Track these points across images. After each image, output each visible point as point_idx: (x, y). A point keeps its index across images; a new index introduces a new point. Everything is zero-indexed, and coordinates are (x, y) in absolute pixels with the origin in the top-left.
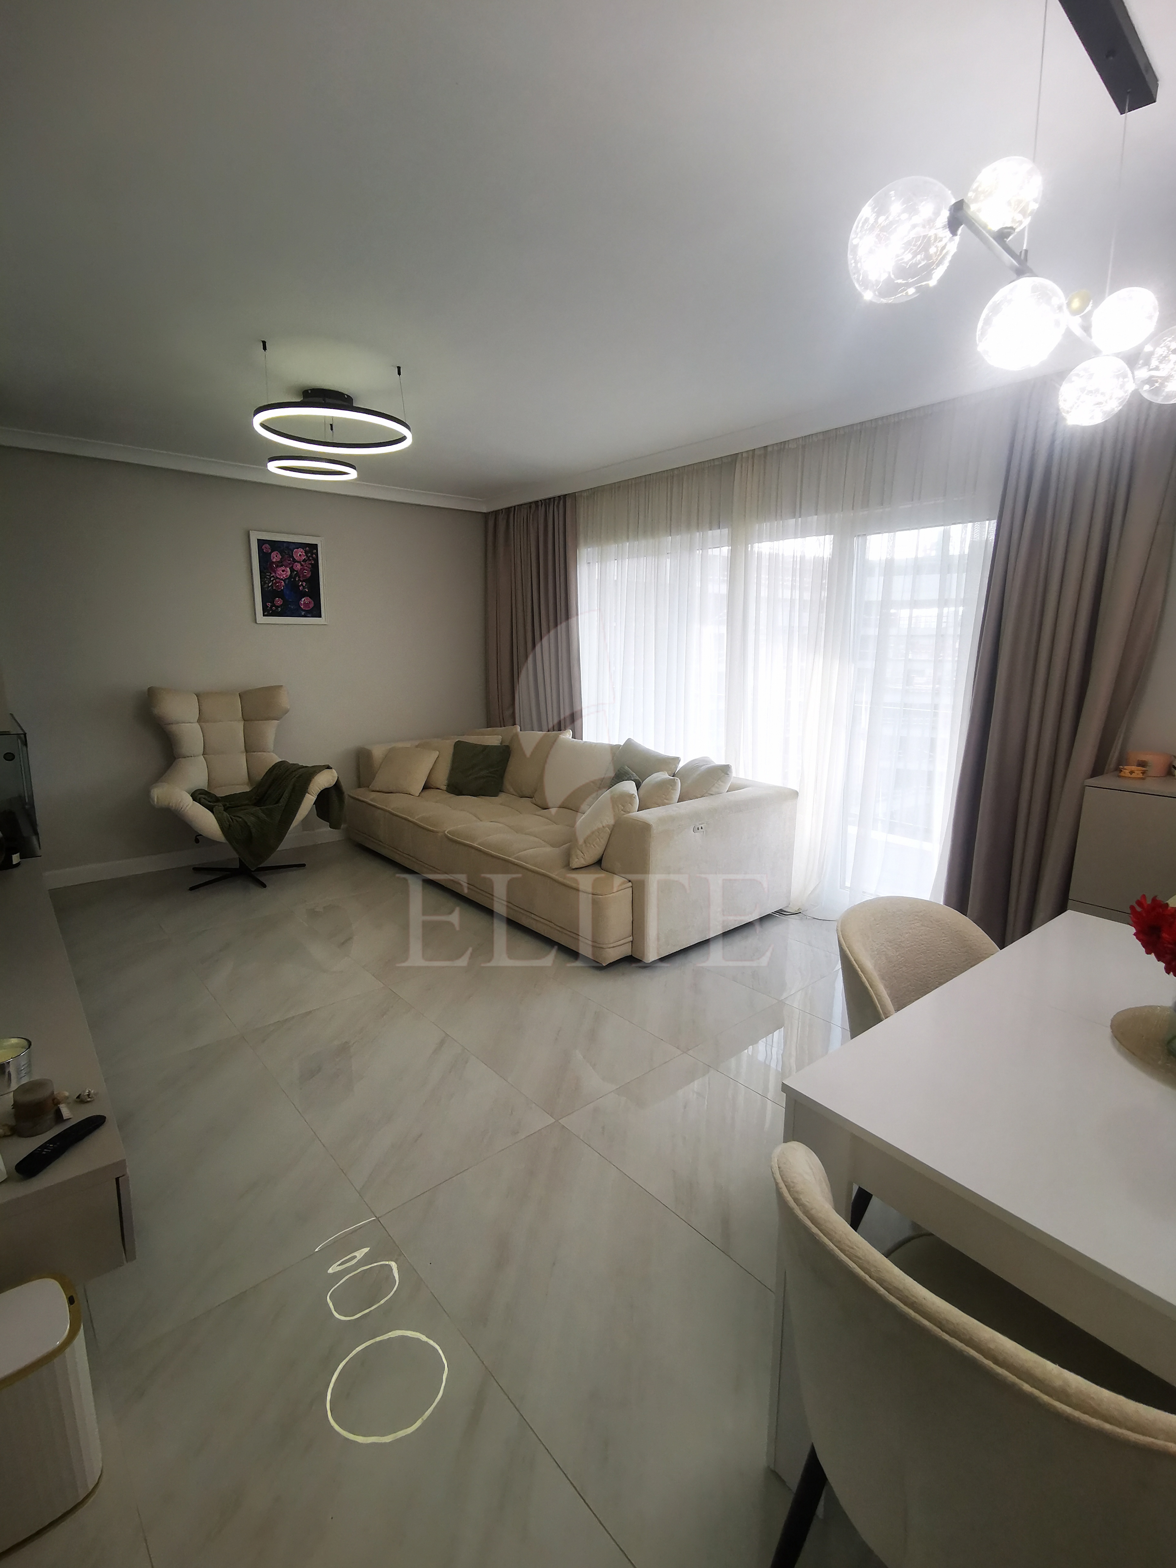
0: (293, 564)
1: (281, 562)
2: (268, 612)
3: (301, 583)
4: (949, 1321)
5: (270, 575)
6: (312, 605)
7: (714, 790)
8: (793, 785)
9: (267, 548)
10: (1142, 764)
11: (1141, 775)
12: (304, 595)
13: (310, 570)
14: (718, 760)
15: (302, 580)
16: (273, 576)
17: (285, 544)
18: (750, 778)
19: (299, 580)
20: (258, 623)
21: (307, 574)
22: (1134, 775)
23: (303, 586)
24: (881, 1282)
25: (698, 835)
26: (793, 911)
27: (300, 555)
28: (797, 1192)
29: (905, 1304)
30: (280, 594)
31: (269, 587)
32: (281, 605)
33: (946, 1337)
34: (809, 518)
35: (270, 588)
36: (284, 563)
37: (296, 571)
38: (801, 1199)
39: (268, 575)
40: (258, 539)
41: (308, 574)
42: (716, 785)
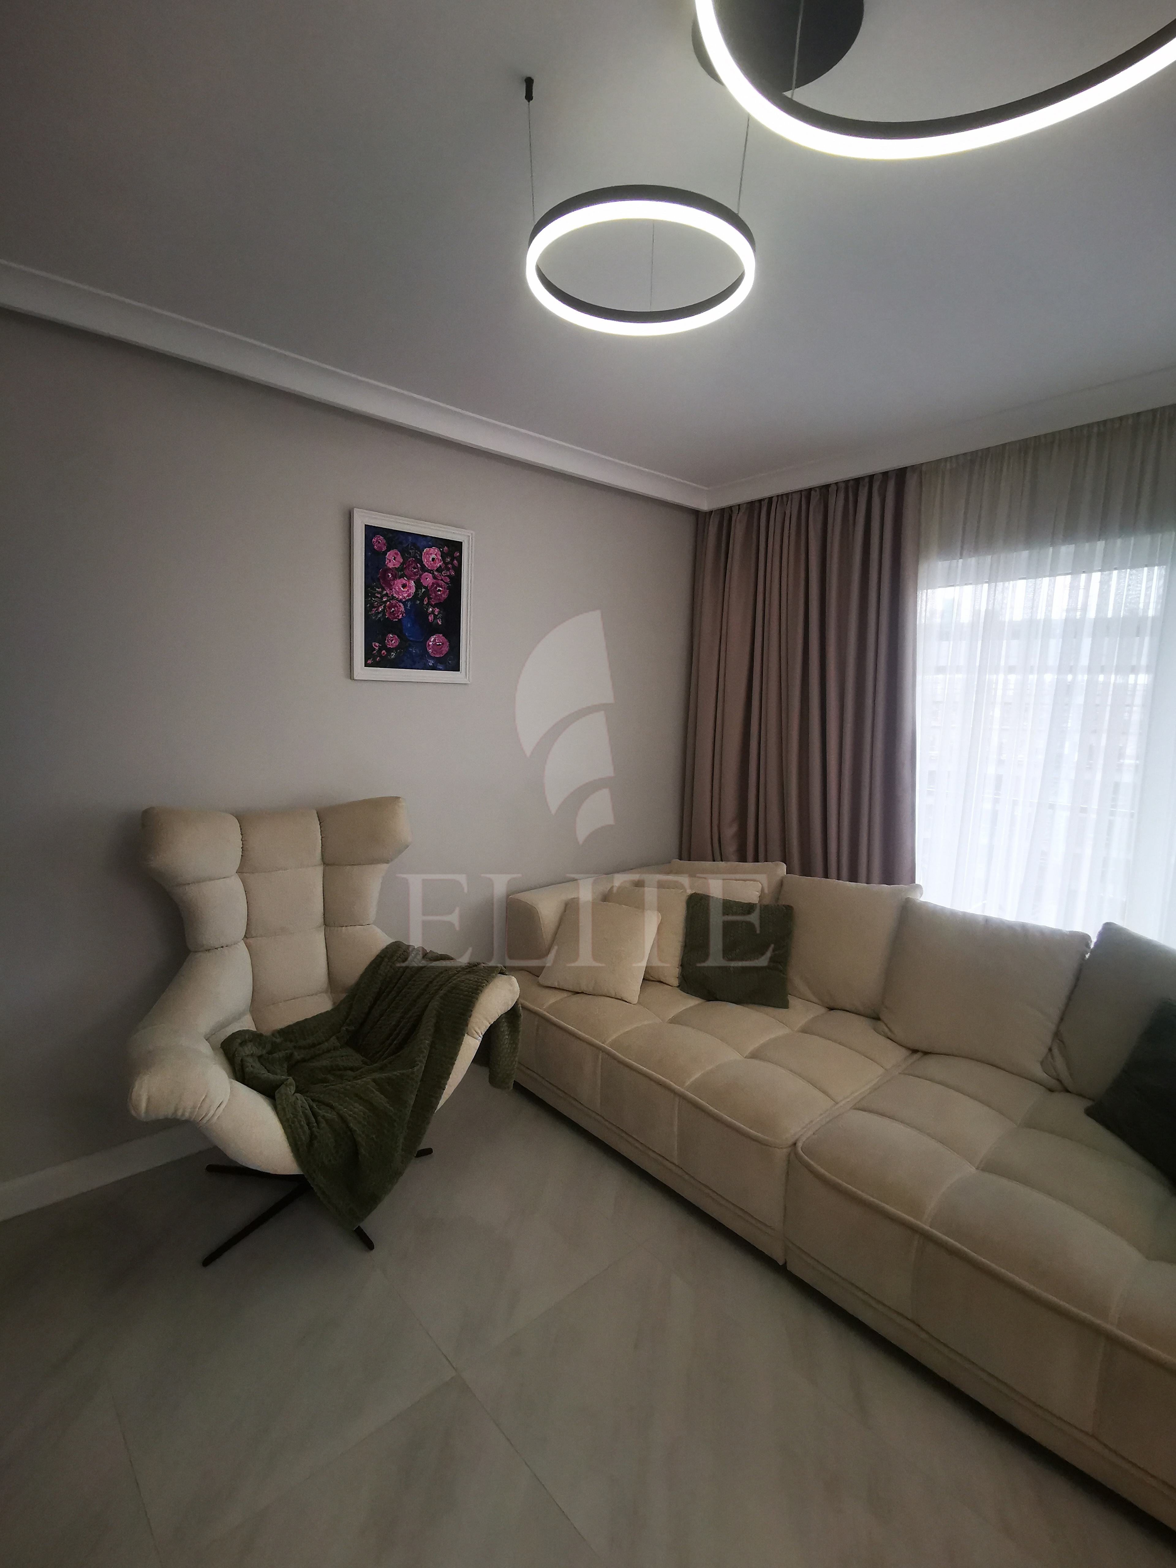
0: (421, 575)
1: (402, 568)
2: (374, 659)
3: (431, 610)
5: (382, 591)
6: (446, 649)
9: (379, 542)
12: (433, 630)
13: (446, 586)
15: (433, 603)
16: (387, 595)
17: (410, 538)
19: (429, 604)
20: (356, 678)
21: (442, 593)
23: (434, 614)
27: (433, 559)
30: (395, 627)
31: (379, 613)
32: (396, 648)
35: (380, 616)
36: (407, 572)
37: (425, 587)
39: (378, 593)
40: (365, 525)
41: (444, 593)
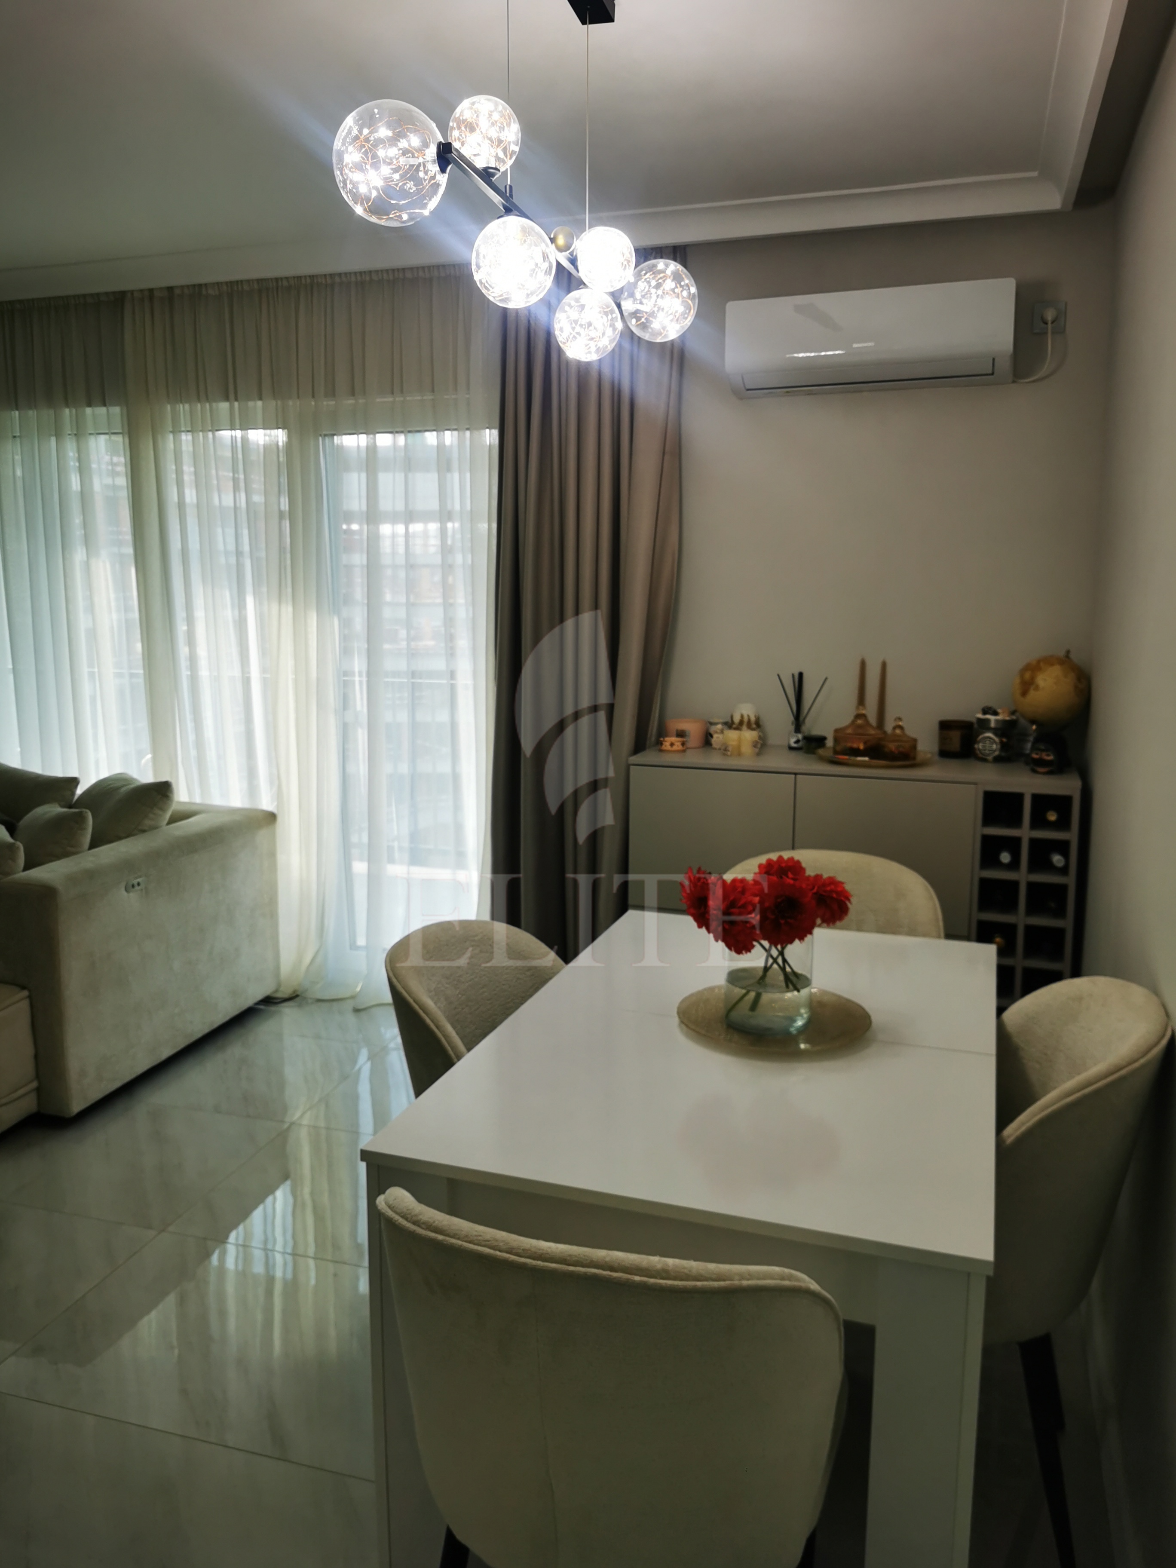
4: (572, 1255)
7: (148, 822)
8: (266, 804)
10: (681, 734)
11: (680, 748)
14: (145, 776)
18: (198, 800)
22: (675, 748)
24: (510, 1251)
25: (133, 896)
26: (286, 996)
28: (416, 1215)
29: (534, 1259)
33: (571, 1268)
34: (251, 404)
38: (421, 1219)
42: (151, 816)
